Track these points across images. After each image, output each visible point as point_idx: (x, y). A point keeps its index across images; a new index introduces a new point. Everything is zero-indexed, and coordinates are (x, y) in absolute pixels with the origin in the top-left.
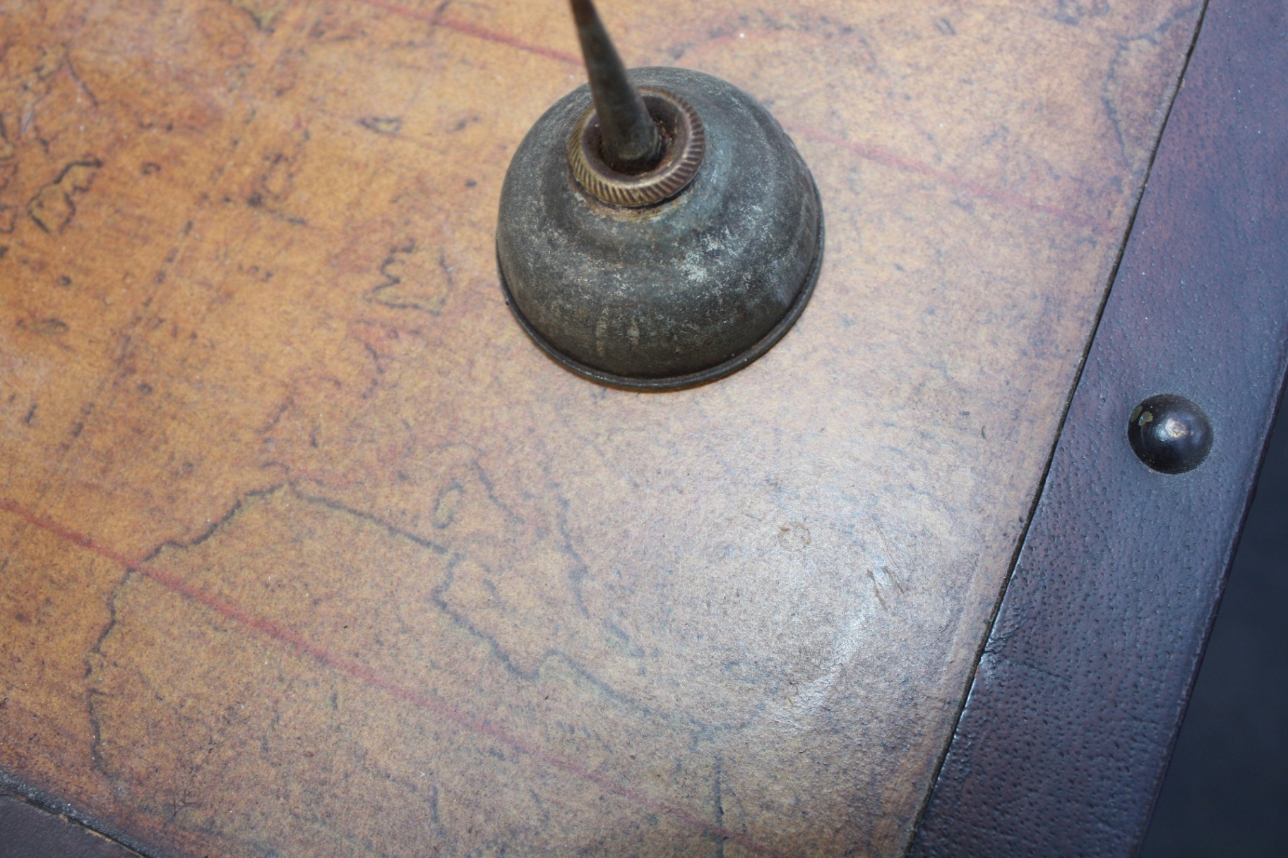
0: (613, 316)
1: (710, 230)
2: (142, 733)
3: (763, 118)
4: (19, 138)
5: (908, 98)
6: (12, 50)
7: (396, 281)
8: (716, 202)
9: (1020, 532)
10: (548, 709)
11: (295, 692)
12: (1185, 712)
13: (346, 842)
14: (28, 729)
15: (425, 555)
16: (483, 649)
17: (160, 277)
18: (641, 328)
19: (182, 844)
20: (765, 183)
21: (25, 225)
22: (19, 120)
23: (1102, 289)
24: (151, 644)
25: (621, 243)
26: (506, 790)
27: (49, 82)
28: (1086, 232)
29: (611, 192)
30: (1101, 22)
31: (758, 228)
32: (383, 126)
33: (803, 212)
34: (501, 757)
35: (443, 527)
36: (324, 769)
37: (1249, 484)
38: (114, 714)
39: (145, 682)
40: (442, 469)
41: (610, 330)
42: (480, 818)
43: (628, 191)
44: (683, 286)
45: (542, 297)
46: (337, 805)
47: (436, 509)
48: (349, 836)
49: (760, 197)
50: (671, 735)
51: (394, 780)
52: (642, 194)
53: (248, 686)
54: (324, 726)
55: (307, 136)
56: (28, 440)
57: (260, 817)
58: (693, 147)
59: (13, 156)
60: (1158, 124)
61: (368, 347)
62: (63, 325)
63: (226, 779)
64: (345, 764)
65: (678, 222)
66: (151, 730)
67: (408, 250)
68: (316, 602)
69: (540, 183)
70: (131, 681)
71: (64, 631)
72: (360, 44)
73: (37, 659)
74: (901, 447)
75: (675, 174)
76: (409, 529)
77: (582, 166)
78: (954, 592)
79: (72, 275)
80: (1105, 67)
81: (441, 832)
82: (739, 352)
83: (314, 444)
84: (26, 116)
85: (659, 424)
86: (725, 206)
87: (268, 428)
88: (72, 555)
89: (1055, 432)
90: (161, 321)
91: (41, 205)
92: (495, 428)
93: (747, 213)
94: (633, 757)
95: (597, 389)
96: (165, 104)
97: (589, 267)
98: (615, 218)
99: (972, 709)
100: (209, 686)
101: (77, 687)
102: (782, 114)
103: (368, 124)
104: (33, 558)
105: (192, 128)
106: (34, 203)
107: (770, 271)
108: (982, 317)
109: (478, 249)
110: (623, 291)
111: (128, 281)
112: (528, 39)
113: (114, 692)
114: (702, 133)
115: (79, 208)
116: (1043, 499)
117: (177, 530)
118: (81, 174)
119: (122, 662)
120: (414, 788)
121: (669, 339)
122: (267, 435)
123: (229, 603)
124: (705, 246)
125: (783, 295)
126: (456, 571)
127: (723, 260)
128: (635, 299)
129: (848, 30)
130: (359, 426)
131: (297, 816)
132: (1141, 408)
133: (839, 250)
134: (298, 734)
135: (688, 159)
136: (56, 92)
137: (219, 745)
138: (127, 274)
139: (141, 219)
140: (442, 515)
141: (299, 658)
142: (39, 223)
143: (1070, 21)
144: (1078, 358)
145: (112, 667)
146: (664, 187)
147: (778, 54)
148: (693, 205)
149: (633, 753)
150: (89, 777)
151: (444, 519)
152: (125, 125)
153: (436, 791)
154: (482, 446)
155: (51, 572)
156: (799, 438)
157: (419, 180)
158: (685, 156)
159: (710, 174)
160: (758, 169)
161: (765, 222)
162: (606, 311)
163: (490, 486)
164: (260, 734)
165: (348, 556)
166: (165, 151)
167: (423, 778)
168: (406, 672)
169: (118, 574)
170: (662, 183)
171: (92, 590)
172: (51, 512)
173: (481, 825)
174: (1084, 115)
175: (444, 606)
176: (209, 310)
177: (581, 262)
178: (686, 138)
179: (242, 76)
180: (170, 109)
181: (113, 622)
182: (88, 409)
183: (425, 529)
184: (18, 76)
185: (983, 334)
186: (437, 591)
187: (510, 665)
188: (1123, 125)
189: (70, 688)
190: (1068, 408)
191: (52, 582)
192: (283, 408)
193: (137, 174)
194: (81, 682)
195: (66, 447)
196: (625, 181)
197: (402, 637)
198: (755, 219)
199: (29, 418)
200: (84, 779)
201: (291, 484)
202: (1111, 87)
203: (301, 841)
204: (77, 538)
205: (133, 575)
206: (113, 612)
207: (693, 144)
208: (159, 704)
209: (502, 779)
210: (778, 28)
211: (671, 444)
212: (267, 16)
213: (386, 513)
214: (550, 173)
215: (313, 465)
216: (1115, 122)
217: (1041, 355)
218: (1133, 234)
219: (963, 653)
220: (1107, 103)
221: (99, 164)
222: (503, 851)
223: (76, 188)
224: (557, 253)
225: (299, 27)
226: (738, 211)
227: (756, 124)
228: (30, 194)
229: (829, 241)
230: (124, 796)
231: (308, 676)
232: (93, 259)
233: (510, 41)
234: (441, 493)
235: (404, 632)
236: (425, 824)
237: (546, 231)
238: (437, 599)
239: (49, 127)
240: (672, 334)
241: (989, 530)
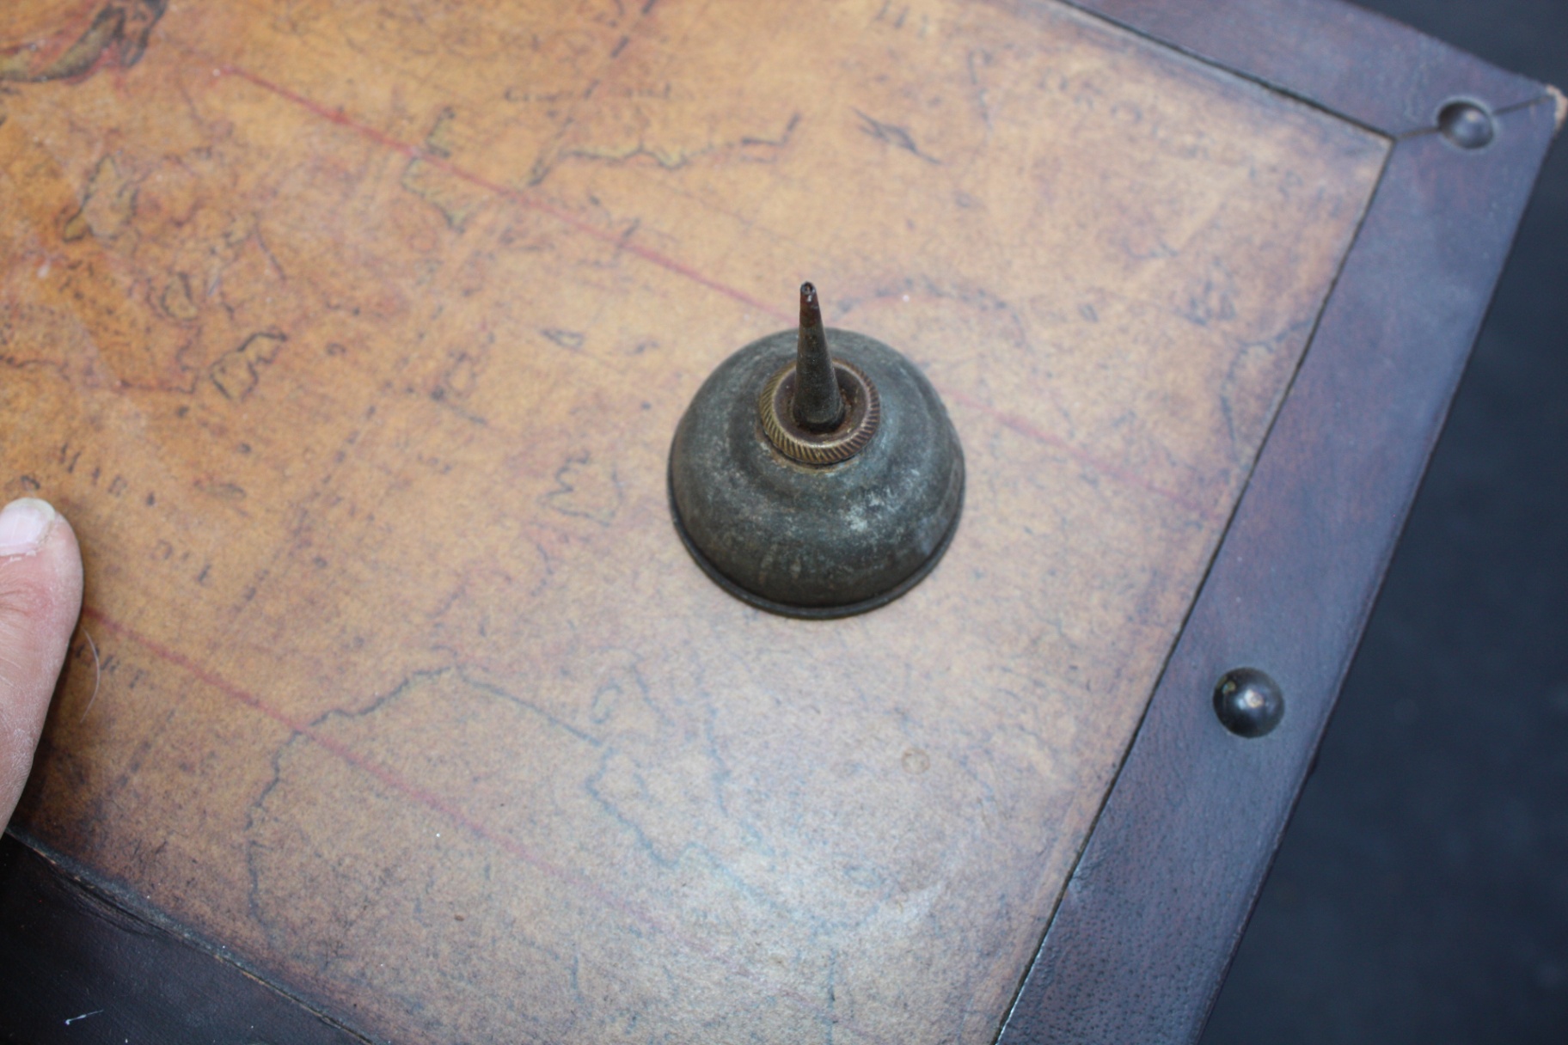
0: (779, 552)
1: (874, 488)
2: (299, 886)
3: (926, 389)
4: (204, 301)
5: (1049, 375)
6: (201, 213)
7: (569, 489)
8: (882, 465)
9: (1112, 776)
10: (685, 895)
11: (450, 860)
12: (1238, 945)
13: (489, 1000)
14: (186, 873)
15: (581, 746)
16: (629, 837)
17: (340, 457)
18: (803, 565)
19: (332, 992)
20: (924, 450)
21: (206, 388)
22: (205, 283)
23: (1203, 569)
24: (312, 802)
25: (797, 491)
26: (641, 964)
27: (238, 249)
28: (1194, 516)
29: (797, 449)
30: (1226, 326)
31: (915, 490)
32: (566, 340)
33: (952, 477)
34: (639, 934)
35: (600, 722)
36: (474, 933)
37: (1311, 753)
38: (273, 866)
39: (305, 838)
40: (602, 670)
41: (775, 564)
42: (616, 987)
43: (811, 450)
44: (845, 534)
45: (716, 526)
46: (484, 967)
47: (594, 705)
48: (493, 996)
49: (918, 463)
50: (793, 928)
51: (538, 948)
52: (823, 454)
53: (406, 851)
54: (475, 894)
55: (492, 339)
56: (200, 598)
57: (409, 972)
58: (870, 418)
59: (197, 318)
60: (1266, 425)
61: (539, 548)
62: (241, 491)
63: (379, 935)
64: (493, 930)
65: (848, 479)
66: (308, 884)
67: (583, 461)
68: (476, 780)
69: (726, 426)
70: (291, 836)
71: (228, 784)
72: (548, 257)
73: (198, 808)
74: (1015, 690)
75: (853, 440)
76: (568, 720)
77: (773, 423)
78: (1049, 823)
79: (252, 443)
80: (1225, 367)
81: (580, 997)
82: (882, 592)
83: (482, 632)
84: (212, 281)
85: (803, 649)
86: (890, 469)
87: (439, 613)
88: (239, 713)
89: (1149, 691)
90: (339, 499)
91: (223, 370)
92: (654, 636)
93: (907, 476)
94: (758, 945)
95: (749, 610)
96: (353, 288)
97: (765, 508)
98: (795, 470)
99: (1058, 927)
100: (368, 848)
101: (238, 838)
102: (936, 377)
103: (552, 335)
104: (199, 712)
105: (379, 315)
106: (217, 368)
107: (919, 527)
108: (1097, 583)
109: (649, 469)
110: (792, 532)
111: (309, 456)
112: (708, 274)
113: (273, 846)
114: (878, 405)
115: (262, 379)
116: (1135, 750)
117: (344, 700)
118: (265, 345)
119: (284, 818)
120: (556, 957)
121: (826, 577)
122: (438, 619)
123: (390, 772)
124: (868, 502)
125: (926, 548)
126: (610, 764)
127: (882, 515)
128: (802, 540)
129: (1001, 305)
130: (526, 621)
131: (444, 974)
132: (1225, 679)
133: (976, 508)
134: (450, 899)
135: (866, 428)
136: (244, 261)
137: (373, 904)
138: (307, 450)
139: (323, 397)
140: (599, 711)
141: (456, 829)
142: (221, 389)
143: (1199, 322)
144: (1176, 628)
145: (273, 822)
146: (842, 451)
147: (937, 320)
148: (863, 466)
149: (758, 941)
150: (244, 923)
151: (600, 715)
152: (312, 302)
153: (576, 962)
154: (640, 651)
155: (218, 727)
156: (927, 676)
157: (597, 395)
158: (863, 425)
159: (880, 440)
160: (918, 437)
161: (921, 484)
162: (774, 547)
163: (645, 687)
164: (414, 896)
165: (509, 740)
166: (351, 334)
167: (566, 948)
168: (556, 850)
169: (284, 735)
170: (842, 446)
171: (257, 748)
172: (220, 669)
173: (616, 994)
174: (1203, 410)
175: (596, 794)
176: (388, 494)
177: (758, 502)
178: (864, 408)
179: (431, 271)
180: (358, 294)
181: (277, 780)
182: (262, 575)
183: (583, 722)
184: (206, 239)
185: (1096, 598)
186: (590, 781)
187: (652, 853)
188: (1236, 423)
189: (231, 837)
190: (1163, 672)
191: (218, 736)
192: (455, 596)
193: (322, 352)
194: (242, 833)
195: (238, 609)
196: (810, 441)
197: (555, 819)
198: (912, 481)
199: (202, 577)
200: (239, 924)
201: (458, 667)
202: (1229, 387)
203: (447, 998)
204: (244, 697)
205: (301, 738)
206: (277, 770)
207: (870, 415)
208: (318, 861)
209: (638, 954)
210: (940, 295)
211: (813, 668)
212: (459, 215)
213: (547, 704)
214: (736, 420)
215: (480, 653)
216: (1229, 420)
217: (1144, 622)
218: (1235, 523)
219: (1054, 876)
220: (1224, 401)
221: (284, 338)
222: (634, 1018)
223: (260, 359)
224: (737, 491)
225: (490, 230)
226: (899, 473)
227: (920, 395)
228: (212, 358)
229: (969, 500)
230: (278, 943)
231: (463, 846)
232: (274, 431)
233: (692, 274)
234: (600, 691)
235: (557, 814)
236: (564, 990)
237: (728, 470)
238: (590, 787)
239: (236, 294)
240: (829, 573)
241: (1086, 771)
